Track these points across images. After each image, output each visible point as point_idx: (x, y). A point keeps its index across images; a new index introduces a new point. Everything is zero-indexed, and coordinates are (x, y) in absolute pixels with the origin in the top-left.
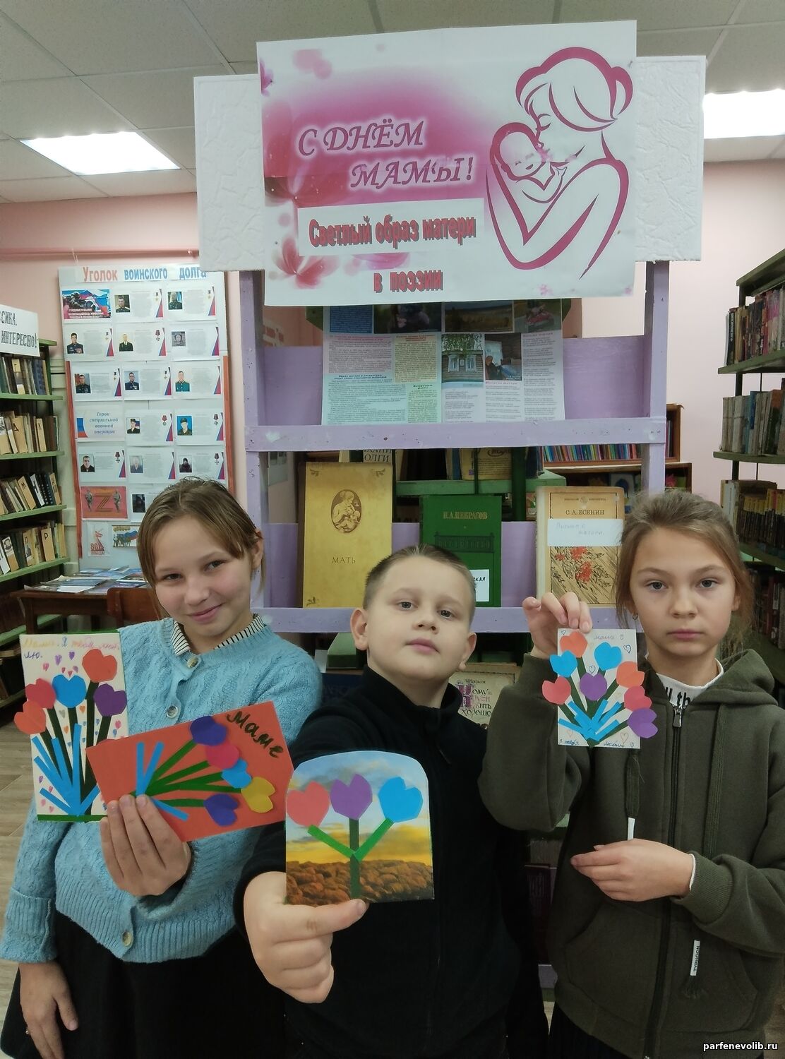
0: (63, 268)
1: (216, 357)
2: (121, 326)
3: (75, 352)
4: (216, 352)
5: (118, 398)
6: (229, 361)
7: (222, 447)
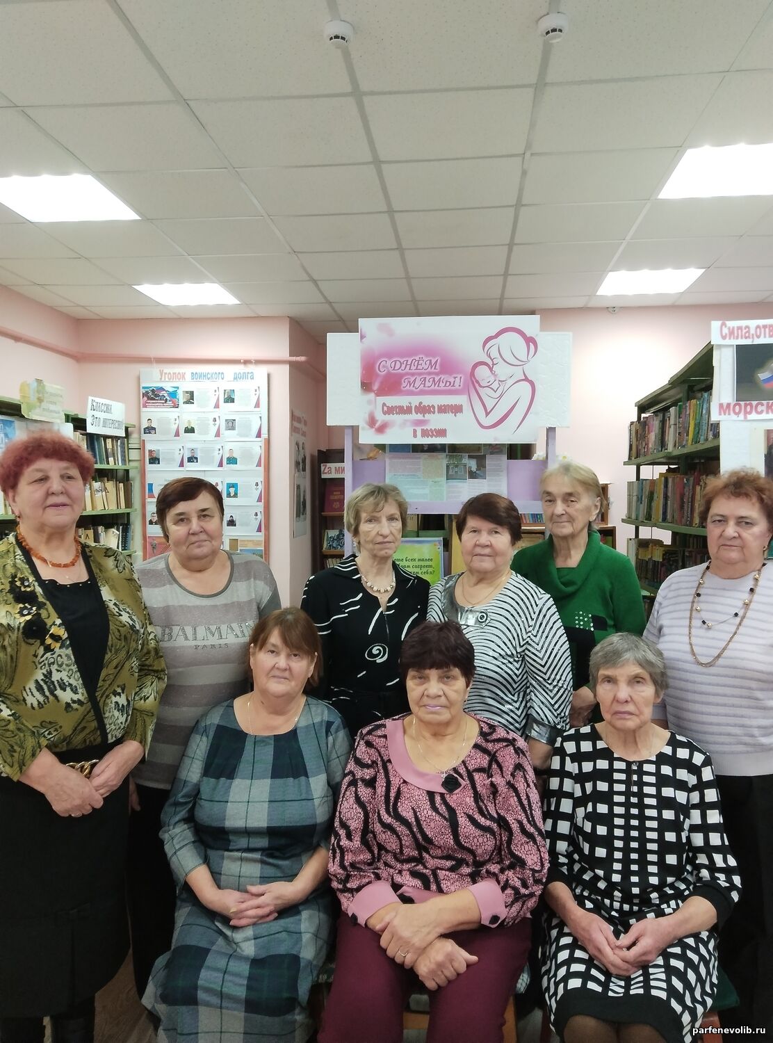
0: (144, 369)
1: (259, 439)
2: (187, 414)
3: (150, 433)
4: (259, 435)
5: (181, 469)
6: (268, 442)
7: (260, 507)
